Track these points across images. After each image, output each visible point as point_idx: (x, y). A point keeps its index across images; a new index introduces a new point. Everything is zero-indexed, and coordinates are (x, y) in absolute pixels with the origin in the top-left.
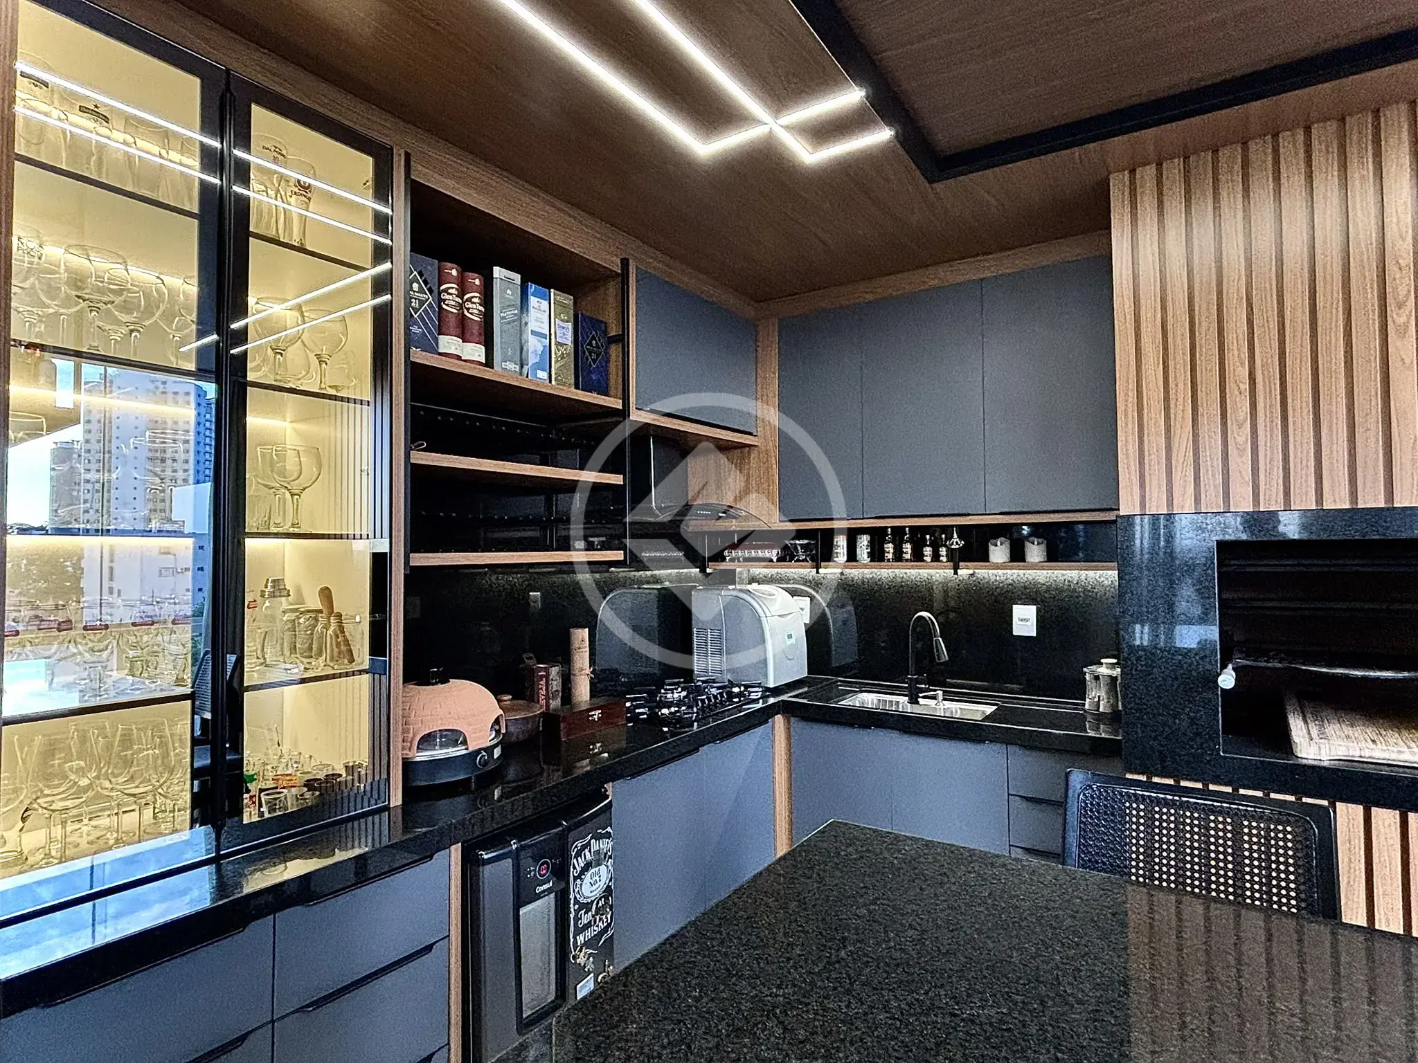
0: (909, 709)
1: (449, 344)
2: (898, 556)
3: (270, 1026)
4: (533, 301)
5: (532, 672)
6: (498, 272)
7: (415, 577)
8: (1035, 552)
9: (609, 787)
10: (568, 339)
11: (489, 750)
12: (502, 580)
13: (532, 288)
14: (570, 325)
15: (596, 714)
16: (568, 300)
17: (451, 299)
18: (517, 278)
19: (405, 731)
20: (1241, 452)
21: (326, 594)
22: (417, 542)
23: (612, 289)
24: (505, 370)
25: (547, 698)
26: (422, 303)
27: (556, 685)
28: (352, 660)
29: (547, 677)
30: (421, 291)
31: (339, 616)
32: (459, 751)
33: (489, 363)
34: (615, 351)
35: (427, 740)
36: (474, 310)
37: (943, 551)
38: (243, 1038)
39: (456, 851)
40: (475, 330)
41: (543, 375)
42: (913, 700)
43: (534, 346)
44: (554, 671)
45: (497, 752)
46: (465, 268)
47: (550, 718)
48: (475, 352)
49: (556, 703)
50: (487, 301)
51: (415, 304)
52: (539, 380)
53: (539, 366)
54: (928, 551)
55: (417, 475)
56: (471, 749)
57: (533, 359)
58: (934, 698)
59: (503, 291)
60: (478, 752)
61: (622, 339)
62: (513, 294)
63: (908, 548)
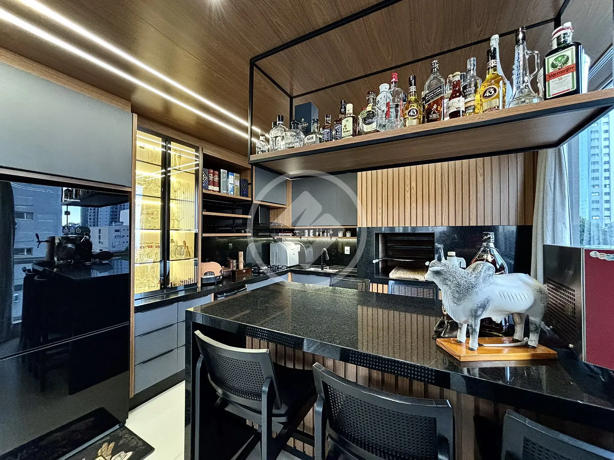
0: (321, 271)
1: (211, 187)
2: (319, 235)
3: (177, 324)
4: (230, 176)
5: (229, 261)
6: (222, 170)
7: (204, 239)
8: (348, 234)
9: (246, 285)
10: (238, 185)
11: (220, 276)
12: (222, 240)
13: (230, 173)
14: (239, 181)
15: (244, 271)
16: (238, 175)
17: (211, 177)
18: (226, 171)
19: (201, 272)
20: (380, 214)
21: (185, 242)
22: (204, 231)
23: (249, 172)
24: (223, 193)
25: (233, 267)
26: (205, 179)
27: (235, 264)
28: (190, 256)
29: (233, 262)
30: (205, 176)
31: (187, 247)
32: (213, 276)
33: (220, 191)
34: (250, 186)
35: (206, 274)
36: (216, 179)
37: (329, 234)
38: (172, 325)
39: (213, 294)
40: (216, 184)
41: (232, 193)
42: (322, 269)
43: (230, 187)
44: (235, 261)
45: (221, 277)
46: (214, 170)
47: (233, 272)
48: (217, 189)
49: (235, 269)
50: (219, 177)
51: (203, 179)
52: (231, 194)
53: (231, 191)
54: (325, 234)
55: (204, 217)
56: (216, 276)
57: (230, 190)
58: (327, 269)
59: (223, 175)
60: (217, 277)
61: (251, 184)
62: (225, 175)
63: (321, 233)
